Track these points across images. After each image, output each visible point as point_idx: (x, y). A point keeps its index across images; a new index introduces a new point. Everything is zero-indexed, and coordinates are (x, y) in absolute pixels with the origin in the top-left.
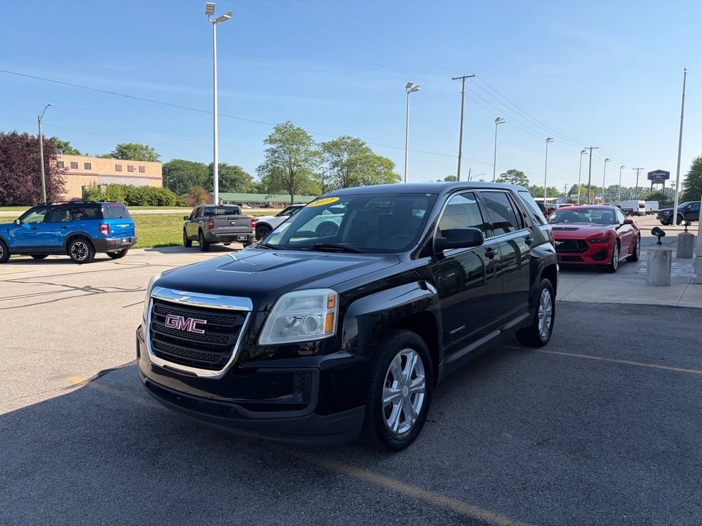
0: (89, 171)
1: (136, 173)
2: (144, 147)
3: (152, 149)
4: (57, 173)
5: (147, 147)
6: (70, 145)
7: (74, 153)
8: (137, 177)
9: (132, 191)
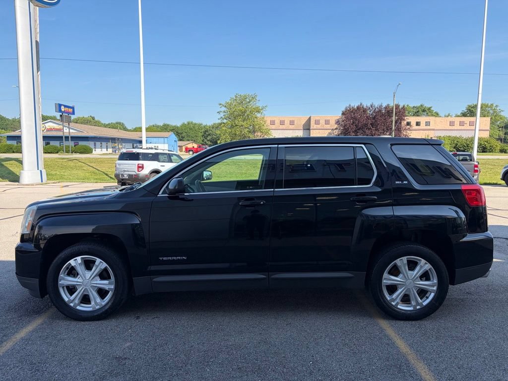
0: (428, 127)
1: (467, 127)
2: (489, 105)
3: (497, 106)
4: (405, 129)
5: (492, 105)
6: (432, 109)
7: (435, 114)
8: (467, 130)
9: (460, 141)
